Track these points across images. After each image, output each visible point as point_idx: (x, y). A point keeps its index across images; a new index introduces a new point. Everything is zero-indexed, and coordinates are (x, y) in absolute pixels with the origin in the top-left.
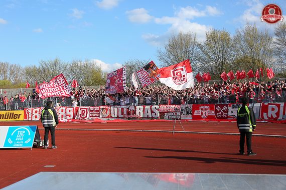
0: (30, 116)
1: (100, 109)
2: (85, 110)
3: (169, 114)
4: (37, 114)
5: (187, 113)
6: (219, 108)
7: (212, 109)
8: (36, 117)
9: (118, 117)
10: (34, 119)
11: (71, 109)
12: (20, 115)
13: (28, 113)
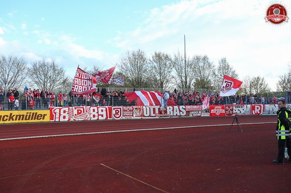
0: (57, 116)
1: (133, 109)
2: (119, 110)
3: (193, 112)
4: (66, 114)
5: (206, 111)
6: (227, 108)
7: (223, 108)
8: (64, 117)
9: (150, 116)
10: (62, 120)
11: (104, 109)
12: (45, 115)
13: (55, 113)
